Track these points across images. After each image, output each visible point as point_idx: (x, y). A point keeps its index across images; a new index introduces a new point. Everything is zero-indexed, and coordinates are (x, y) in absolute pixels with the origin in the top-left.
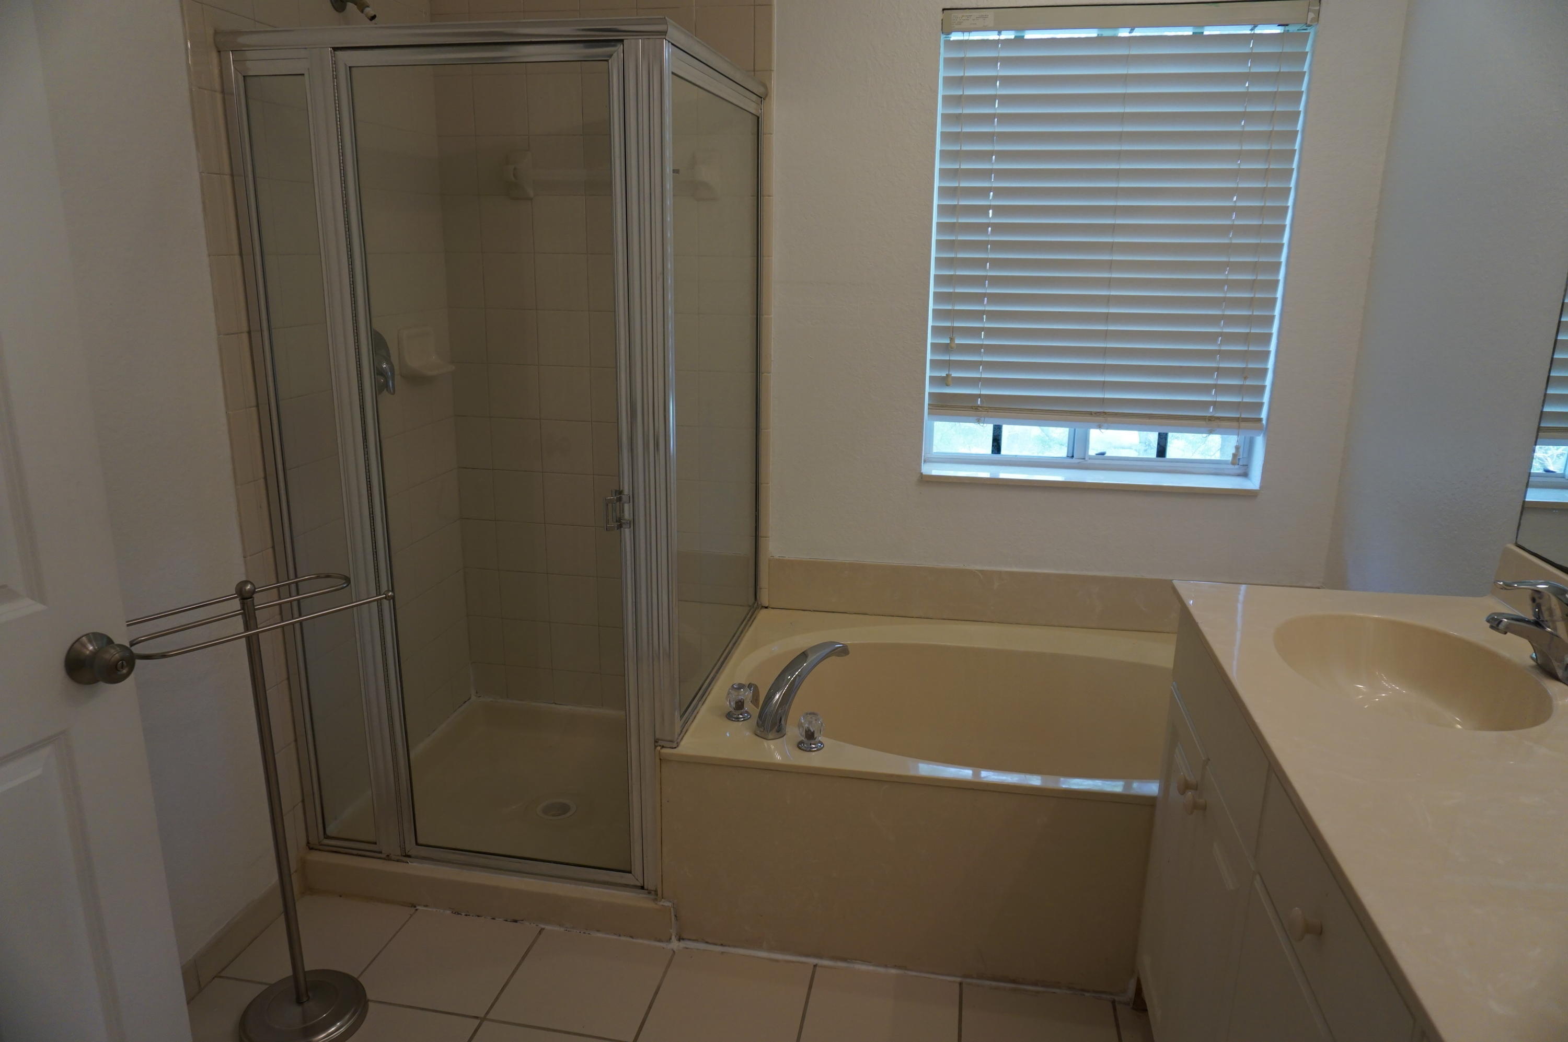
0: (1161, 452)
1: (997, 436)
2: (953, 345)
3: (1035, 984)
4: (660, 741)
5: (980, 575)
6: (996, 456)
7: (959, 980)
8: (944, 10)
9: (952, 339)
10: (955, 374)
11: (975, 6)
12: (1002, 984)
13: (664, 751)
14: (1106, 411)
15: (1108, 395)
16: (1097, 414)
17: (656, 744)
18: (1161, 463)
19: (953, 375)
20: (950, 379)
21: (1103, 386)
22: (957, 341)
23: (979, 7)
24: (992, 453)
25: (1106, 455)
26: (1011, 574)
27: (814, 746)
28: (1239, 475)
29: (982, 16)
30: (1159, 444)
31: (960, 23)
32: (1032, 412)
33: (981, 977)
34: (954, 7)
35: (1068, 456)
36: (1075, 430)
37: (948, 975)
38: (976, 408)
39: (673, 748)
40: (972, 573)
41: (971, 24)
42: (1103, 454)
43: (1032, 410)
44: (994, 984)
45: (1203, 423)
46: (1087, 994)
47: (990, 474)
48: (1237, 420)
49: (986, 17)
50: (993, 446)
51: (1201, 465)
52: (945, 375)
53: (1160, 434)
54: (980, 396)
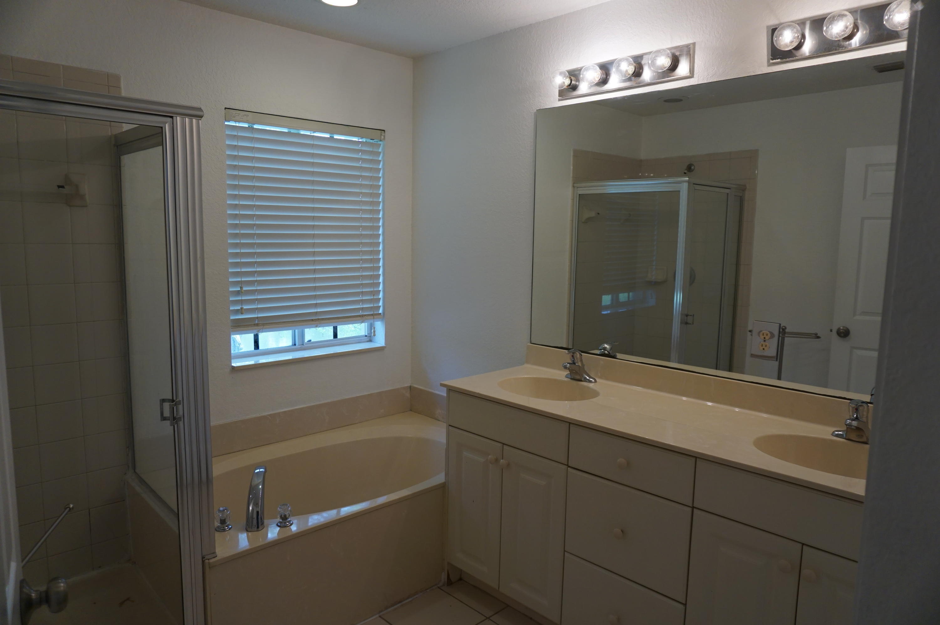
0: (335, 336)
1: (256, 340)
2: (243, 291)
3: (408, 598)
4: (206, 557)
5: (270, 418)
6: (257, 351)
7: (377, 616)
8: (225, 108)
9: (241, 288)
10: (245, 307)
11: (242, 109)
12: (395, 607)
13: (211, 561)
14: (319, 318)
15: (319, 310)
16: (316, 320)
17: (204, 559)
18: (336, 341)
19: (244, 308)
20: (243, 310)
21: (316, 305)
22: (244, 289)
23: (244, 110)
24: (255, 349)
25: (312, 341)
26: (285, 412)
27: (288, 523)
28: (368, 341)
29: (245, 115)
30: (334, 332)
31: (234, 117)
32: (285, 323)
33: (387, 608)
34: (231, 108)
35: (292, 345)
36: (295, 331)
37: (372, 616)
38: (257, 325)
39: (215, 557)
40: (265, 417)
41: (240, 118)
42: (310, 341)
43: (285, 322)
44: (392, 608)
45: (359, 318)
46: (428, 591)
47: (255, 362)
48: (372, 315)
49: (248, 116)
50: (254, 345)
51: (352, 339)
52: (240, 308)
53: (334, 327)
54: (257, 318)
